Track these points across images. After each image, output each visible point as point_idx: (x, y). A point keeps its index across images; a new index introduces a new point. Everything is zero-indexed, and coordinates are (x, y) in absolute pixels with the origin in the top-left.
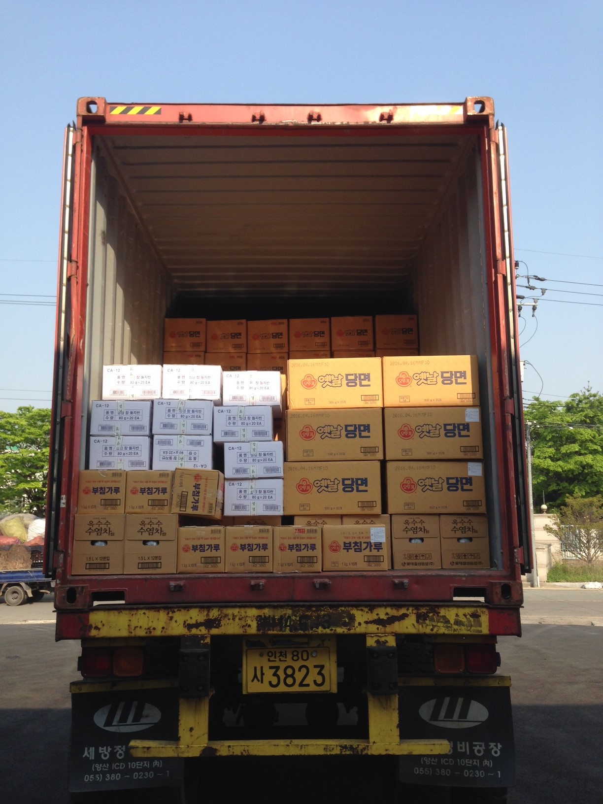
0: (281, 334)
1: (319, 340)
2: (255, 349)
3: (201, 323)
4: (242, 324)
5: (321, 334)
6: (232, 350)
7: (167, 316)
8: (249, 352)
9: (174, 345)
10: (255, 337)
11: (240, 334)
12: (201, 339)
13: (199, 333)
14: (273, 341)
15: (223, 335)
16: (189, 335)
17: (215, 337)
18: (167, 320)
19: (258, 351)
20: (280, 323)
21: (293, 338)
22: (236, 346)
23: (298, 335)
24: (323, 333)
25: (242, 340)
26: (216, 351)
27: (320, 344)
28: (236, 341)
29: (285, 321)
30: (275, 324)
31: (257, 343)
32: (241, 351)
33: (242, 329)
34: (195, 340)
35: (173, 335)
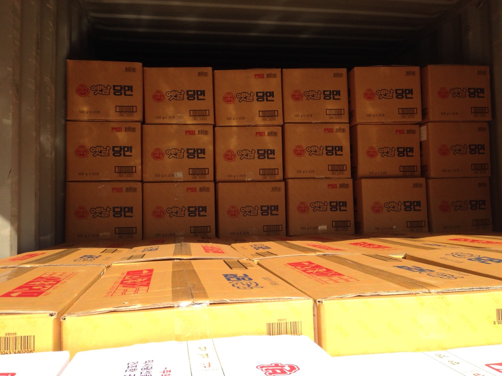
0: (272, 94)
1: (331, 105)
2: (229, 119)
3: (134, 70)
4: (206, 74)
5: (334, 95)
6: (189, 121)
7: (72, 55)
8: (219, 123)
9: (85, 109)
10: (228, 99)
11: (203, 93)
12: (135, 99)
13: (130, 88)
14: (258, 106)
15: (173, 94)
16: (112, 91)
17: (159, 97)
18: (70, 62)
19: (234, 123)
20: (269, 76)
21: (290, 102)
22: (195, 114)
23: (297, 97)
24: (338, 93)
25: (206, 104)
26: (161, 121)
27: (333, 112)
28: (197, 104)
29: (277, 71)
30: (261, 76)
31: (231, 109)
32: (205, 122)
33: (205, 84)
34: (124, 100)
35: (83, 91)
